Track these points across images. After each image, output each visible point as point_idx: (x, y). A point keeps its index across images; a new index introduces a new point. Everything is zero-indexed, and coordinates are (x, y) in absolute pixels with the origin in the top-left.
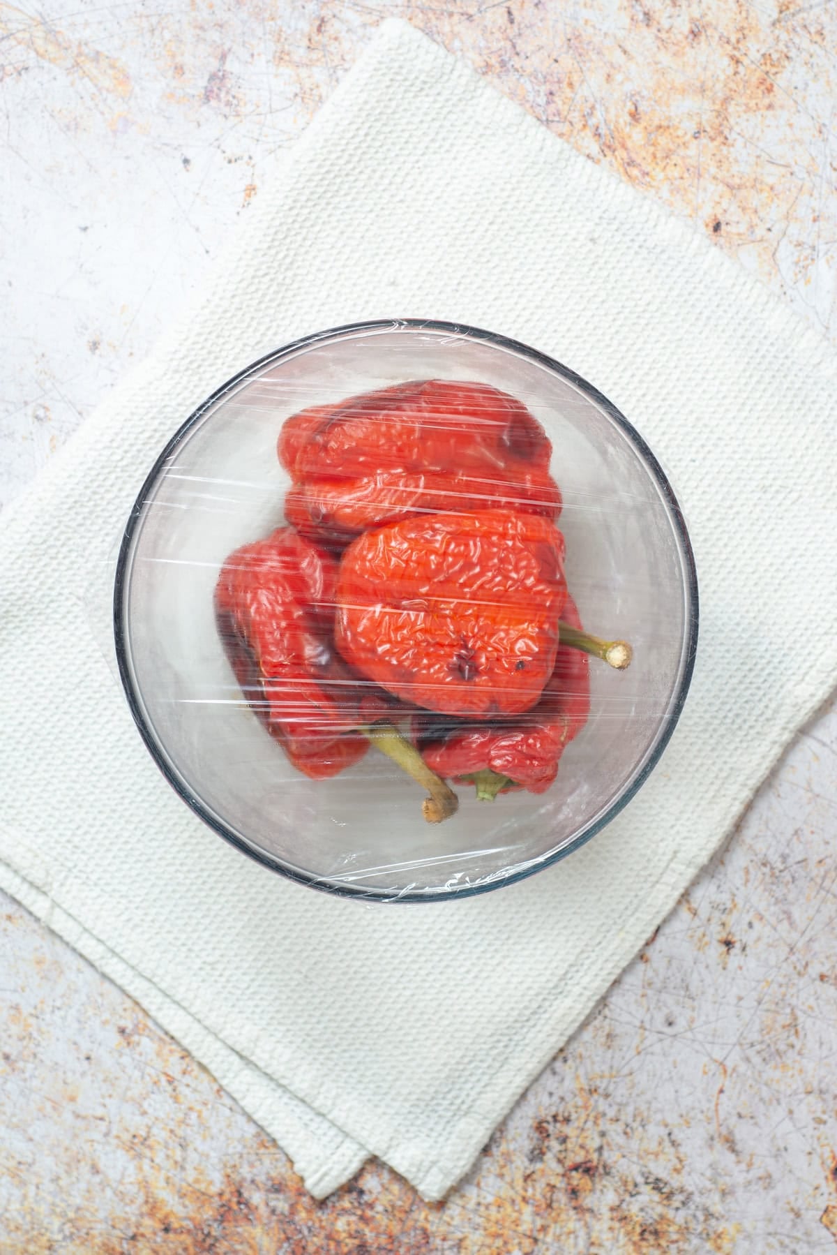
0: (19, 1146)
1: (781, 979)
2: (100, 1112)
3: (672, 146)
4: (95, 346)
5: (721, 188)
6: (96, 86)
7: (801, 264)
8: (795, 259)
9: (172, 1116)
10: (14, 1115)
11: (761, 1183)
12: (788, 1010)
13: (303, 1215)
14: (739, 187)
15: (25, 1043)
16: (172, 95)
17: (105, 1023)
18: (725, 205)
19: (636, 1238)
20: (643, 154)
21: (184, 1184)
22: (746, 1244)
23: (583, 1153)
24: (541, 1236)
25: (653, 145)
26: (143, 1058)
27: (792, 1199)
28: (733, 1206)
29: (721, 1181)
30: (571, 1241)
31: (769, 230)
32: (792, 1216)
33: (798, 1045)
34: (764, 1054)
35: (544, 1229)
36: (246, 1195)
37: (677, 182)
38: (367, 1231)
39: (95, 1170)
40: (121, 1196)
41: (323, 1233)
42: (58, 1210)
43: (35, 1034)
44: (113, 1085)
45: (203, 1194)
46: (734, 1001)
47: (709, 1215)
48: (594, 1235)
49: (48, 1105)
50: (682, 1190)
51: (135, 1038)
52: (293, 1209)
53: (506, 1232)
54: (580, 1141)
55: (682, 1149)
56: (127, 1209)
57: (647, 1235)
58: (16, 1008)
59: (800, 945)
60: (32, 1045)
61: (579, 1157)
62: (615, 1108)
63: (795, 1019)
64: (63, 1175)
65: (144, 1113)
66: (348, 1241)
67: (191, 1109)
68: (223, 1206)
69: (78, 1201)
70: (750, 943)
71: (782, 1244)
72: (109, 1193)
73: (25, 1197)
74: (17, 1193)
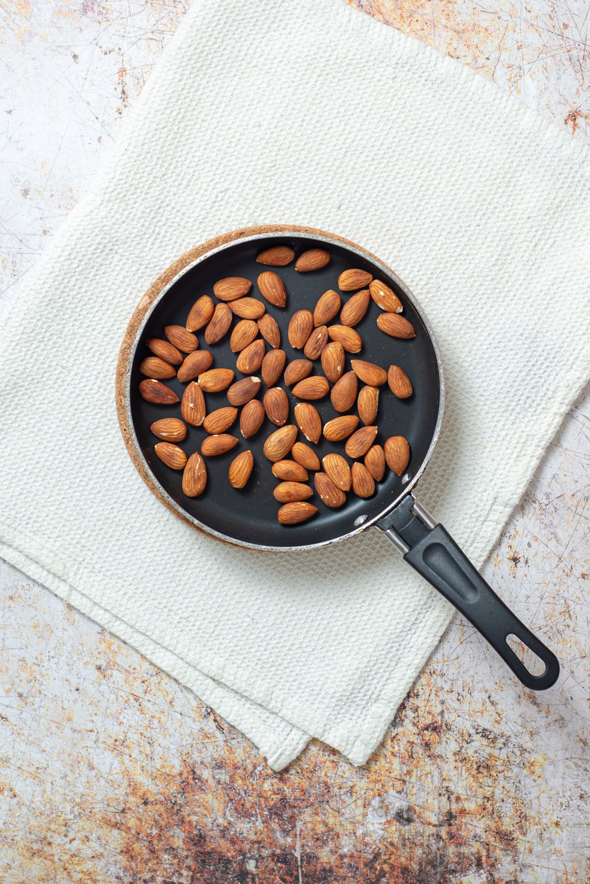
0: (37, 757)
1: (555, 580)
2: (90, 726)
3: (413, 8)
4: (26, 192)
5: (451, 33)
6: (6, 11)
7: (513, 80)
8: (508, 77)
9: (140, 723)
10: (30, 735)
11: (557, 724)
12: (562, 601)
13: (240, 782)
14: (464, 31)
15: (32, 684)
16: (60, 12)
17: (86, 664)
18: (455, 45)
19: (474, 772)
20: (394, 15)
21: (154, 770)
22: (551, 768)
23: (430, 717)
24: (408, 778)
25: (400, 8)
26: (116, 685)
27: (580, 733)
28: (540, 743)
29: (529, 725)
30: (429, 779)
31: (488, 59)
32: (581, 744)
33: (572, 625)
34: (549, 634)
35: (409, 773)
36: (198, 772)
37: (420, 33)
38: (285, 788)
39: (91, 767)
40: (111, 783)
41: (255, 794)
42: (68, 798)
43: (38, 677)
44: (97, 706)
45: (169, 775)
46: (523, 599)
47: (523, 750)
48: (444, 773)
49: (53, 725)
50: (502, 736)
51: (109, 672)
52: (232, 780)
53: (383, 778)
54: (427, 709)
55: (499, 707)
56: (117, 792)
57: (481, 769)
58: (23, 660)
59: (565, 555)
60: (37, 685)
61: (428, 720)
62: (449, 683)
63: (568, 607)
64: (69, 773)
65: (121, 723)
66: (273, 796)
67: (153, 717)
68: (183, 782)
69: (82, 790)
70: (531, 557)
71: (576, 765)
72: (102, 781)
73: (44, 791)
74: (38, 789)
